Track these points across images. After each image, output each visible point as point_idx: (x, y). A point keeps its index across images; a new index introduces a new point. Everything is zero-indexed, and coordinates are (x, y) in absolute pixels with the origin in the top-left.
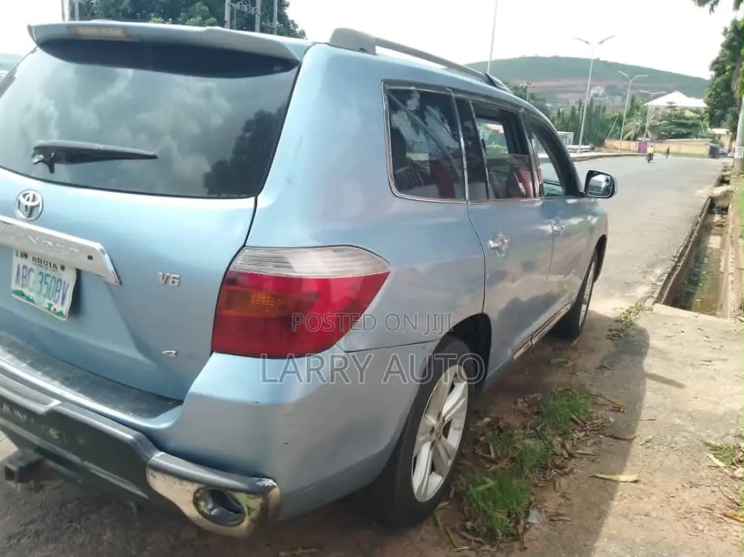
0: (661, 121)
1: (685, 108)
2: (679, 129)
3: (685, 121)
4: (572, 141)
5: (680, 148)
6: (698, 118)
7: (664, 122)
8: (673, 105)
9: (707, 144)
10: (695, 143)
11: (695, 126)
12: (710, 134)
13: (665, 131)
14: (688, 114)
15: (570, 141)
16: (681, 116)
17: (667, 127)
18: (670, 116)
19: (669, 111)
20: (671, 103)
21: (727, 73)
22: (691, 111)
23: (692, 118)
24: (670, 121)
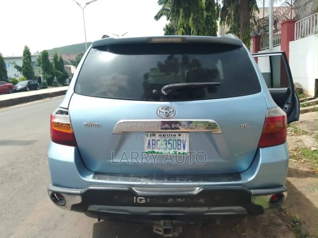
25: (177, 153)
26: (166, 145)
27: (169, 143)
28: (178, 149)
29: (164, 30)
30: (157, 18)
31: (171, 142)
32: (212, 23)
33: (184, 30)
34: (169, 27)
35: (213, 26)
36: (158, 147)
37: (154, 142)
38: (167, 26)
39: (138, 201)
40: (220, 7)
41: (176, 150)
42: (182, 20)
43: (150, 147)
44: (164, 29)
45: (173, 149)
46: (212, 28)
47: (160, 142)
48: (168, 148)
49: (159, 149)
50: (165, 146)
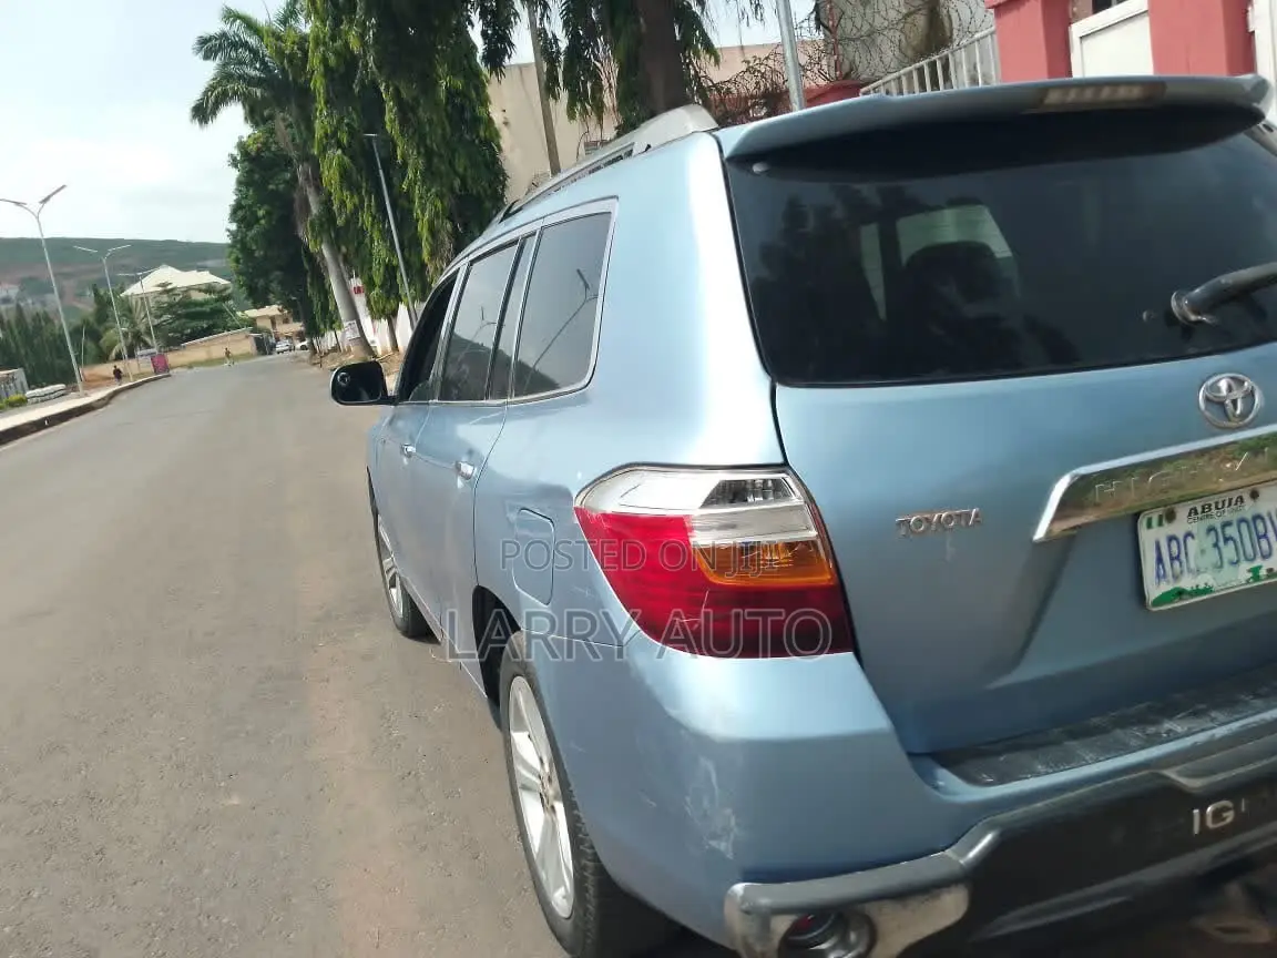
0: (161, 316)
1: (189, 288)
2: (194, 324)
3: (198, 309)
4: (25, 383)
5: (208, 352)
6: (217, 301)
7: (167, 317)
8: (169, 287)
9: (247, 337)
10: (229, 338)
11: (217, 312)
12: (245, 320)
13: (175, 331)
14: (198, 296)
15: (22, 384)
16: (187, 303)
17: (173, 325)
18: (171, 306)
19: (165, 298)
20: (163, 285)
21: (263, 222)
22: (200, 290)
23: (206, 302)
24: (174, 313)
25: (1263, 572)
26: (1219, 549)
27: (1226, 540)
28: (1265, 557)
29: (234, 163)
30: (203, 112)
31: (1231, 531)
32: (477, 120)
33: (345, 158)
34: (253, 149)
35: (482, 134)
36: (1192, 565)
37: (1174, 544)
38: (242, 146)
39: (1210, 824)
40: (557, 46)
41: (1258, 562)
42: (330, 115)
43: (1165, 576)
44: (234, 159)
45: (1247, 559)
46: (477, 141)
47: (1196, 541)
48: (1225, 561)
49: (1198, 571)
50: (1213, 555)
